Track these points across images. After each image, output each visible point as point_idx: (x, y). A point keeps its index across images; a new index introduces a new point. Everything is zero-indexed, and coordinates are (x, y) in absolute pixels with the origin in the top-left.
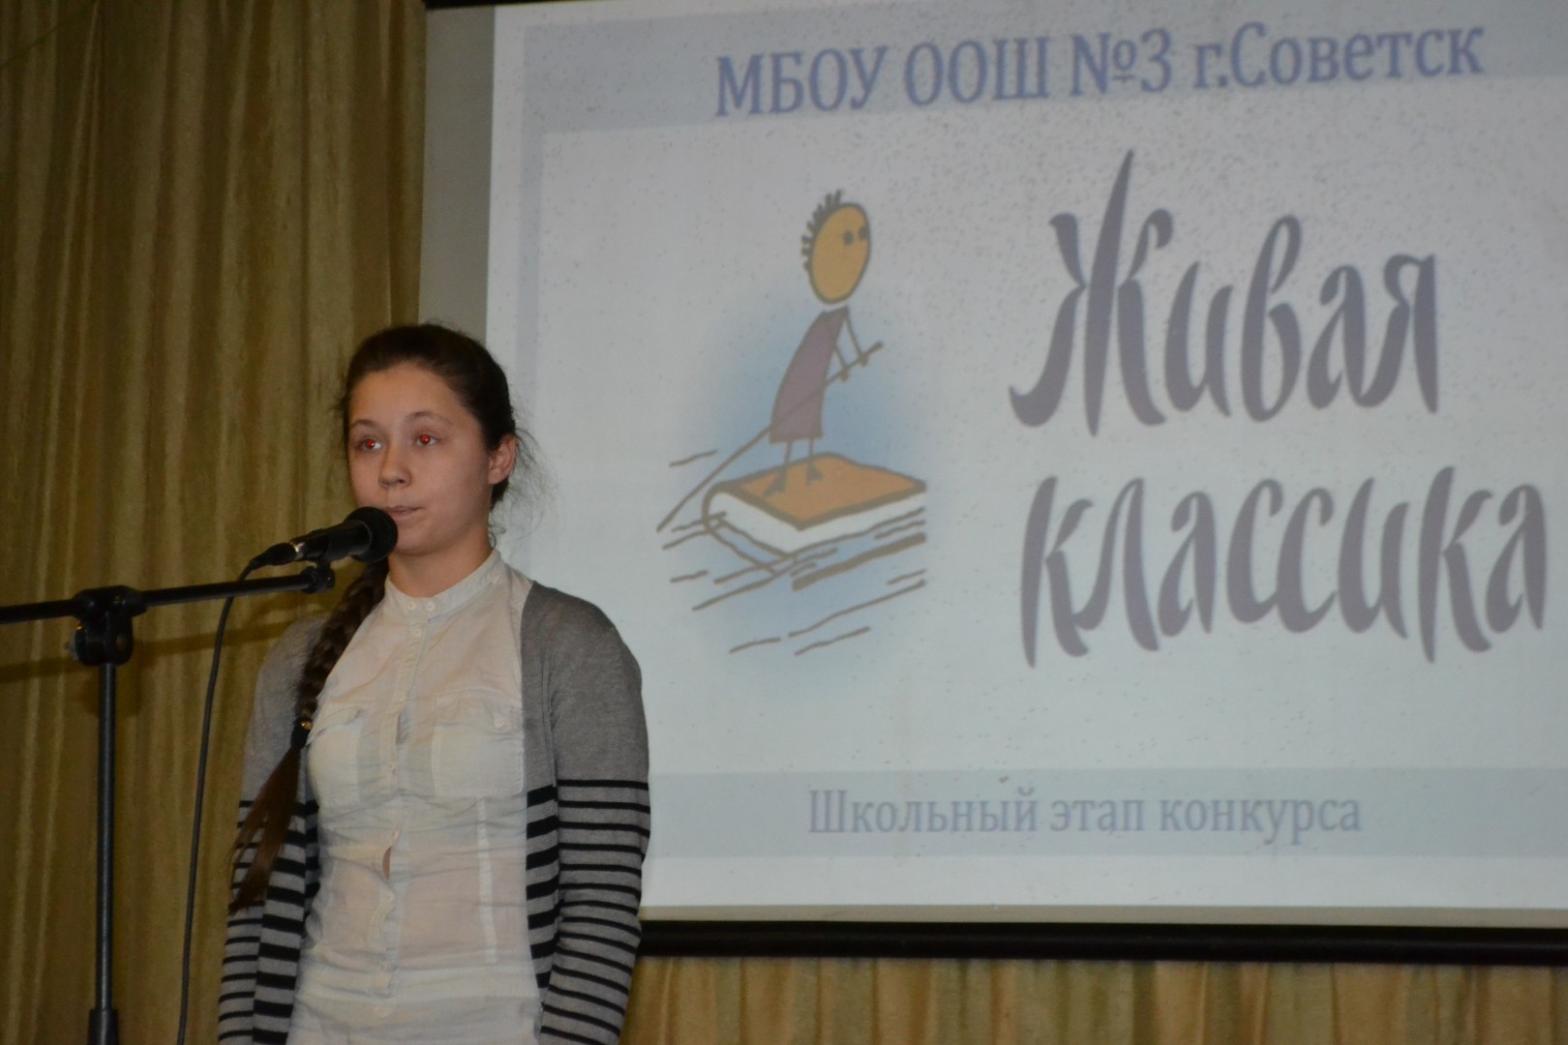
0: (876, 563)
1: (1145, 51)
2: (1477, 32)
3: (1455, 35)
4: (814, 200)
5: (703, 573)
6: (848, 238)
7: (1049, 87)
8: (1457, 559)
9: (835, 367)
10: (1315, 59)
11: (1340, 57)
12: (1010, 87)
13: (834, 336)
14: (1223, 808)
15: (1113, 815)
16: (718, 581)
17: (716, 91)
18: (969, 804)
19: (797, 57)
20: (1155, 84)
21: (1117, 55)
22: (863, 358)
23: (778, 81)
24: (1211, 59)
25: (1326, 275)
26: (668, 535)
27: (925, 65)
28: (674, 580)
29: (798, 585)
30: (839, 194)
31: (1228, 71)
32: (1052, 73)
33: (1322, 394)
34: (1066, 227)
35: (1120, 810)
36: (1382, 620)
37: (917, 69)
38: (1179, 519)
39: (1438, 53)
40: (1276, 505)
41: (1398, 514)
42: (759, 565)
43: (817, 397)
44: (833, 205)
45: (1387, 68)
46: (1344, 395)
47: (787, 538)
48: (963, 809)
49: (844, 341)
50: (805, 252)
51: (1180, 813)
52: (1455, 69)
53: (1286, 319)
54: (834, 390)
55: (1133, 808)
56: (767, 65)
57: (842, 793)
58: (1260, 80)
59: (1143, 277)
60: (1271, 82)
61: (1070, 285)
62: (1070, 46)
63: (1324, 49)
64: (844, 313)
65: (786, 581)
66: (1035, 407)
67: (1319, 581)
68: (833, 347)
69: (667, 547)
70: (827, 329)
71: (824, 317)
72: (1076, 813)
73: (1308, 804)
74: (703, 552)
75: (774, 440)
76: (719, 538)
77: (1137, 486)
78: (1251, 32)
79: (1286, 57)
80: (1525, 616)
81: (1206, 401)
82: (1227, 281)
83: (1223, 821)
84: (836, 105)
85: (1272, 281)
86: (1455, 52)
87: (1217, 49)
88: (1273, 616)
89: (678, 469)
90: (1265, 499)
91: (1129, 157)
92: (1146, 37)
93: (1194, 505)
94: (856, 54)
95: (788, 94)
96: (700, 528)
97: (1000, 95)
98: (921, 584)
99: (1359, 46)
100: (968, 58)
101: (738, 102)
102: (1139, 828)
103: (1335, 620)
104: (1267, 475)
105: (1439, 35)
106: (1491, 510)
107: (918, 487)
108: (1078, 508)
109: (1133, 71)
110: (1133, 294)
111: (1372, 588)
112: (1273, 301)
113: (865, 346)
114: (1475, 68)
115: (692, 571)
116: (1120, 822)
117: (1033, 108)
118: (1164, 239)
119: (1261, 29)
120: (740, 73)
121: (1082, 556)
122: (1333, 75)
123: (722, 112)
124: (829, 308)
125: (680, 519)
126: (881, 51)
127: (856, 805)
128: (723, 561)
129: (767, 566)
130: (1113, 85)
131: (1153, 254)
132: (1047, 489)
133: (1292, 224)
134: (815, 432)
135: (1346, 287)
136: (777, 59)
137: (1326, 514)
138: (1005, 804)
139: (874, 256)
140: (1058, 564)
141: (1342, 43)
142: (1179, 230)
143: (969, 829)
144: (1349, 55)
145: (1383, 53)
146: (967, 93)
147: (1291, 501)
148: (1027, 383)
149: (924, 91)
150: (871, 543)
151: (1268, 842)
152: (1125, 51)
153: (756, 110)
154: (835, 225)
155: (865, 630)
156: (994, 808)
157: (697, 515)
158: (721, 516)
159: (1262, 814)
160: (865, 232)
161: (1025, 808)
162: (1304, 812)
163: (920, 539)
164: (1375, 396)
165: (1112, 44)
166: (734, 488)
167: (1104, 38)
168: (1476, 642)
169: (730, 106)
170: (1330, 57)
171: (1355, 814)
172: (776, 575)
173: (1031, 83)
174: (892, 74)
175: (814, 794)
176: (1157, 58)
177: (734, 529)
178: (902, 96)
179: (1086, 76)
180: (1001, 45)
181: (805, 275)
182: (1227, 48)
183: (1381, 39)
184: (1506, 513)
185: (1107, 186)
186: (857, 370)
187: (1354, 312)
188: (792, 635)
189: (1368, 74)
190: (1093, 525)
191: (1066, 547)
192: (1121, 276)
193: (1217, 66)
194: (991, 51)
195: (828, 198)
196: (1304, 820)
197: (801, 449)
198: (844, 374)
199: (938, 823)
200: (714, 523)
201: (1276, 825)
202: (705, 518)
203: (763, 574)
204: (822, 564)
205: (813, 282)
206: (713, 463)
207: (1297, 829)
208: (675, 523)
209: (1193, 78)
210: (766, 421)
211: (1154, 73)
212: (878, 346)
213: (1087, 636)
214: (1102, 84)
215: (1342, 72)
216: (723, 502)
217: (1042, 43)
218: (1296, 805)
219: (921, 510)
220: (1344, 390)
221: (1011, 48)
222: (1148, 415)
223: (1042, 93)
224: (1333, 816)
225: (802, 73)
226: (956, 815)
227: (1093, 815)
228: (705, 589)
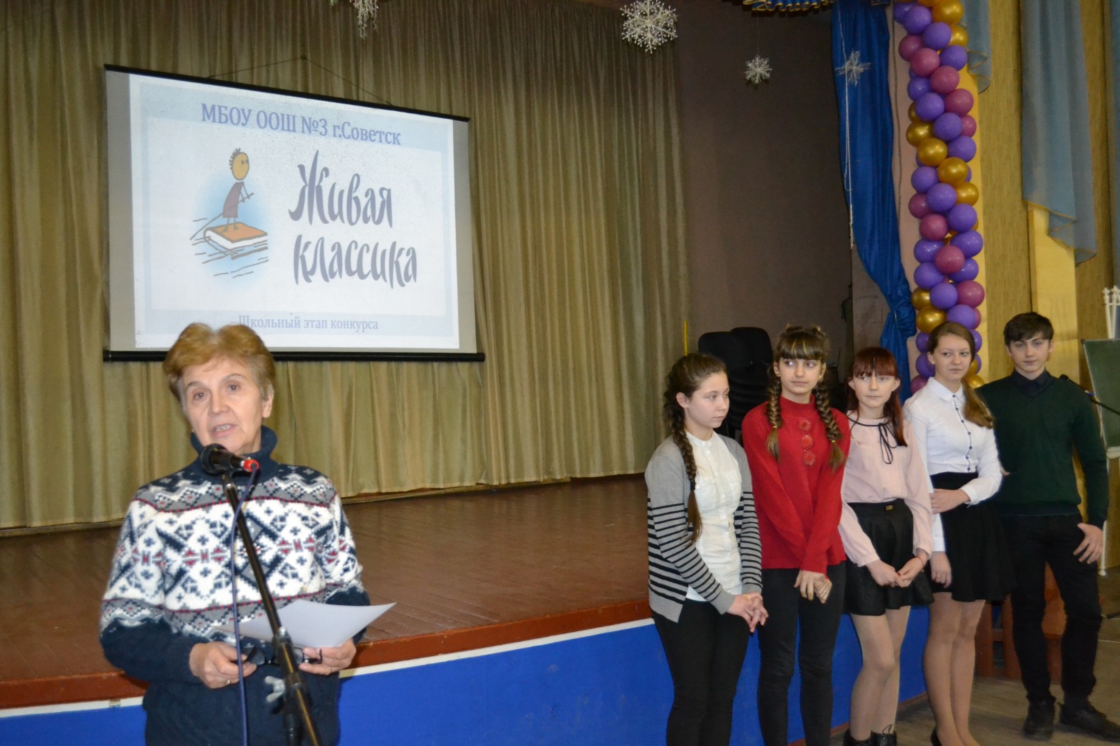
0: (254, 254)
1: (321, 124)
2: (399, 134)
3: (394, 134)
4: (232, 150)
5: (204, 253)
6: (243, 162)
7: (296, 130)
8: (397, 263)
9: (240, 198)
10: (362, 134)
11: (368, 135)
12: (286, 128)
13: (240, 189)
14: (346, 323)
15: (319, 324)
16: (210, 256)
17: (202, 112)
18: (283, 320)
19: (226, 108)
20: (323, 133)
21: (313, 125)
22: (248, 197)
23: (220, 113)
24: (337, 130)
25: (366, 190)
26: (193, 241)
27: (262, 117)
28: (196, 254)
29: (233, 258)
30: (240, 149)
31: (341, 134)
32: (296, 125)
33: (366, 220)
34: (302, 168)
35: (321, 322)
36: (381, 277)
37: (260, 117)
38: (333, 249)
39: (390, 138)
40: (356, 247)
41: (384, 252)
42: (221, 252)
43: (236, 206)
44: (237, 153)
45: (379, 140)
46: (371, 221)
47: (229, 245)
48: (281, 322)
49: (243, 191)
50: (230, 164)
51: (336, 324)
52: (394, 143)
53: (357, 199)
54: (240, 205)
55: (324, 322)
56: (217, 108)
57: (248, 317)
58: (349, 137)
59: (322, 184)
60: (352, 139)
61: (304, 184)
62: (301, 119)
63: (364, 132)
64: (243, 183)
65: (229, 257)
66: (296, 215)
67: (367, 268)
68: (240, 193)
69: (193, 245)
70: (238, 187)
71: (236, 183)
72: (310, 324)
73: (366, 322)
74: (204, 247)
75: (224, 217)
76: (209, 243)
77: (322, 239)
78: (346, 124)
79: (355, 132)
80: (412, 279)
81: (338, 219)
82: (343, 188)
83: (346, 326)
84: (237, 124)
85: (354, 190)
86: (394, 138)
87: (338, 127)
88: (356, 275)
89: (195, 222)
90: (353, 245)
91: (318, 152)
92: (321, 120)
93: (336, 245)
94: (243, 110)
95: (223, 118)
96: (203, 240)
97: (283, 129)
98: (267, 261)
99: (372, 133)
100: (274, 117)
101: (209, 118)
102: (326, 327)
103: (370, 276)
104: (354, 239)
105: (391, 134)
106: (404, 252)
107: (265, 234)
108: (308, 244)
109: (318, 129)
110: (319, 189)
111: (379, 270)
112: (354, 195)
113: (249, 193)
114: (399, 144)
115: (202, 252)
116: (321, 326)
117: (292, 134)
118: (327, 175)
119: (349, 124)
120: (209, 110)
121: (309, 256)
122: (366, 139)
123: (204, 120)
124: (238, 181)
125: (196, 237)
126: (250, 111)
127: (252, 320)
128: (211, 250)
129: (224, 252)
130: (313, 132)
131: (324, 179)
132: (299, 238)
133: (357, 175)
134: (236, 216)
135: (370, 193)
136: (220, 107)
137: (368, 250)
138: (292, 321)
139: (250, 168)
140: (303, 258)
141: (368, 131)
142: (330, 173)
143: (283, 327)
144: (370, 135)
145: (378, 135)
146: (274, 127)
147: (360, 246)
148: (293, 209)
149: (262, 124)
150: (252, 248)
151: (357, 332)
152: (315, 123)
153: (214, 121)
154: (239, 158)
155: (252, 272)
156: (289, 322)
157: (202, 236)
158: (209, 237)
159: (355, 324)
160: (247, 161)
161: (297, 322)
162: (365, 324)
163: (266, 248)
164: (378, 222)
165: (312, 120)
166: (212, 229)
167: (310, 119)
168: (402, 285)
169: (206, 118)
170: (366, 134)
171: (377, 325)
172: (226, 255)
173: (291, 128)
174: (253, 118)
175: (240, 316)
176: (324, 127)
177: (214, 242)
178: (256, 124)
179: (305, 128)
180: (283, 115)
181: (231, 171)
182: (341, 127)
183: (377, 132)
184: (408, 254)
185: (312, 159)
186: (247, 200)
187: (373, 199)
188: (232, 272)
189: (375, 140)
190: (311, 248)
191: (305, 254)
192: (316, 184)
193: (339, 132)
194: (280, 117)
195: (237, 150)
196: (365, 326)
197: (232, 220)
198: (243, 200)
199: (274, 325)
200: (207, 239)
201: (359, 327)
202: (205, 238)
203: (222, 255)
204: (240, 253)
205: (233, 173)
206: (207, 221)
207: (363, 328)
208: (196, 238)
209: (333, 134)
210: (221, 211)
211: (323, 130)
212: (252, 194)
213: (311, 277)
214: (310, 132)
215: (368, 139)
216: (209, 233)
217: (294, 117)
218: (363, 322)
219: (266, 241)
220: (371, 219)
221: (285, 116)
222: (325, 221)
223: (294, 131)
224: (371, 325)
225: (228, 113)
226: (279, 323)
227: (314, 324)
228: (206, 258)
